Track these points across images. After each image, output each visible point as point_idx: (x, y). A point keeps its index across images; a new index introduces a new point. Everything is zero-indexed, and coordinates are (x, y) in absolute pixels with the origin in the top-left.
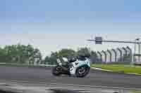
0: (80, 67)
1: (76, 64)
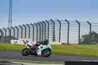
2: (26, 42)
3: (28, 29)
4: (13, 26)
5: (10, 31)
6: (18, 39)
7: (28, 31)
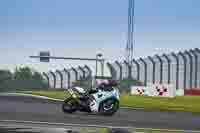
0: (105, 101)
1: (100, 96)
2: (162, 90)
3: (165, 64)
4: (137, 59)
5: (130, 68)
6: (145, 85)
7: (165, 68)
